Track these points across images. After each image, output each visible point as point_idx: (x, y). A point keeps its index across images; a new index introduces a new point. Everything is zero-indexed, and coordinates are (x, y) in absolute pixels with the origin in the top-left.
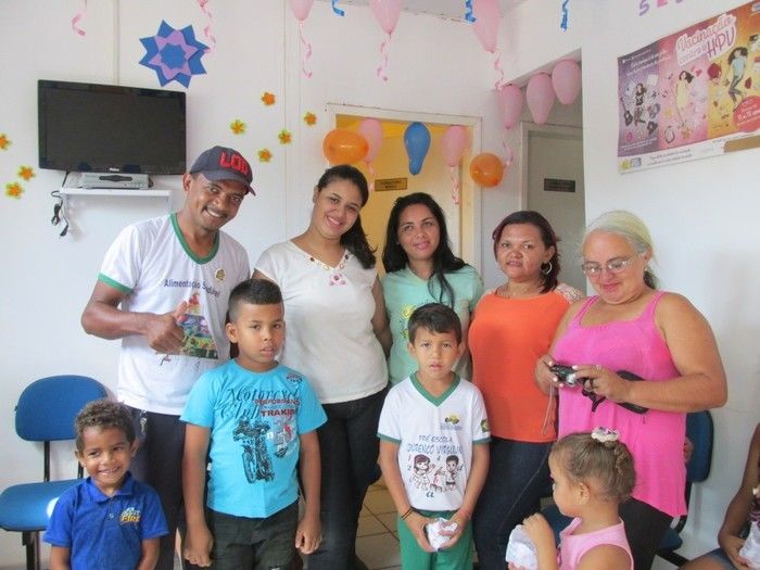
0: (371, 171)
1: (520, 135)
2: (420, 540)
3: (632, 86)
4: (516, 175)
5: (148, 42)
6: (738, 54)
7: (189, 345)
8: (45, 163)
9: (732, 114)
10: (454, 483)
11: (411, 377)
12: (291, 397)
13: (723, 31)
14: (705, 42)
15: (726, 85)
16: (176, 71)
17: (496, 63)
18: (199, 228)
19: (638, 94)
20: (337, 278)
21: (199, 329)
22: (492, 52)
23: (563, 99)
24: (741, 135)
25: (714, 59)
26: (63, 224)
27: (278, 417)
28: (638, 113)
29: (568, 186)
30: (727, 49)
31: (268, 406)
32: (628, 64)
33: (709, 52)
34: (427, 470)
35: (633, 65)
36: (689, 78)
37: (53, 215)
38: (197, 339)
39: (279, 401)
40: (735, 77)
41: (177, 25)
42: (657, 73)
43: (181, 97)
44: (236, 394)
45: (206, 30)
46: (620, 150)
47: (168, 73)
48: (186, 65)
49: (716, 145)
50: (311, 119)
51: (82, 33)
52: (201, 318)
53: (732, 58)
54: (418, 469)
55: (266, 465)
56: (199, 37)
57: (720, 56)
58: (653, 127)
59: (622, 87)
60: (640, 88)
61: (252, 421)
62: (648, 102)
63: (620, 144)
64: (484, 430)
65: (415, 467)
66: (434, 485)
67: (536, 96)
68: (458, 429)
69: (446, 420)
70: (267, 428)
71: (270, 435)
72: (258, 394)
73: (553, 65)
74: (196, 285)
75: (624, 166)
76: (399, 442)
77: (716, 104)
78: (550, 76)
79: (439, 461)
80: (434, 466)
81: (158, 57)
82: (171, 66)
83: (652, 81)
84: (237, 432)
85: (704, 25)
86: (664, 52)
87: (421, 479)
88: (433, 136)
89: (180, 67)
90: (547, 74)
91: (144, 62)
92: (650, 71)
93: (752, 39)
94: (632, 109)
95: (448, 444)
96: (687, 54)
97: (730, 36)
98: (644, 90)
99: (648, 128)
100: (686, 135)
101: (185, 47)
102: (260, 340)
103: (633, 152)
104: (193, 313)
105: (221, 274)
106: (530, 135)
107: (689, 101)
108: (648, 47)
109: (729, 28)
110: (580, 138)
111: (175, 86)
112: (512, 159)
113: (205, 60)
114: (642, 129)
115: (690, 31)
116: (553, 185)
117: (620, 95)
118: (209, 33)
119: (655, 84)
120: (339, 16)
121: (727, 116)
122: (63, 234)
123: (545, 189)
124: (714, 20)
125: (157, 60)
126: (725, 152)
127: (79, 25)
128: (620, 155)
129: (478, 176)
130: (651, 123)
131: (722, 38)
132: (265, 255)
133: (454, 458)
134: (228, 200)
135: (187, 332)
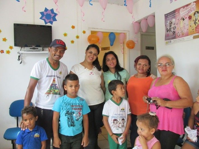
0: (100, 45)
1: (139, 35)
3: (168, 22)
4: (138, 45)
5: (42, 13)
6: (196, 13)
7: (53, 92)
8: (16, 45)
9: (195, 29)
12: (81, 105)
13: (192, 7)
14: (187, 10)
16: (49, 20)
17: (133, 16)
18: (54, 61)
19: (170, 24)
20: (91, 73)
21: (56, 87)
22: (131, 13)
23: (151, 25)
24: (197, 34)
25: (190, 14)
26: (21, 61)
27: (77, 110)
28: (170, 29)
29: (152, 48)
30: (193, 12)
31: (74, 107)
32: (167, 16)
33: (189, 12)
34: (117, 123)
35: (169, 16)
36: (183, 19)
37: (18, 58)
38: (55, 90)
39: (77, 106)
40: (196, 19)
41: (49, 8)
42: (175, 18)
43: (51, 27)
44: (66, 104)
45: (57, 10)
46: (165, 39)
47: (47, 21)
48: (52, 19)
49: (191, 37)
50: (84, 32)
51: (25, 11)
52: (56, 85)
53: (195, 14)
54: (114, 123)
55: (73, 123)
56: (55, 11)
57: (191, 13)
58: (174, 32)
59: (166, 22)
60: (170, 22)
61: (70, 111)
62: (173, 26)
64: (130, 112)
65: (113, 122)
67: (143, 25)
68: (124, 111)
69: (121, 109)
70: (74, 113)
71: (74, 115)
73: (148, 17)
74: (54, 76)
75: (167, 43)
76: (108, 116)
77: (191, 26)
78: (147, 19)
79: (120, 120)
84: (66, 114)
85: (187, 5)
86: (177, 13)
87: (115, 125)
88: (116, 36)
89: (50, 19)
90: (146, 19)
91: (41, 18)
92: (173, 18)
94: (168, 28)
95: (122, 116)
96: (183, 13)
97: (194, 8)
98: (171, 23)
100: (183, 34)
101: (51, 14)
102: (72, 90)
103: (169, 39)
104: (54, 83)
105: (61, 73)
106: (142, 35)
107: (183, 26)
108: (172, 12)
109: (194, 6)
110: (155, 36)
111: (49, 24)
112: (137, 41)
113: (56, 17)
114: (171, 33)
115: (184, 7)
116: (148, 48)
117: (165, 24)
118: (58, 10)
119: (174, 21)
120: (91, 5)
121: (194, 29)
122: (21, 63)
123: (146, 49)
124: (190, 4)
125: (44, 18)
126: (193, 39)
127: (24, 9)
128: (165, 40)
129: (128, 46)
130: (173, 31)
131: (192, 9)
132: (73, 67)
133: (123, 119)
134: (60, 52)
135: (52, 88)
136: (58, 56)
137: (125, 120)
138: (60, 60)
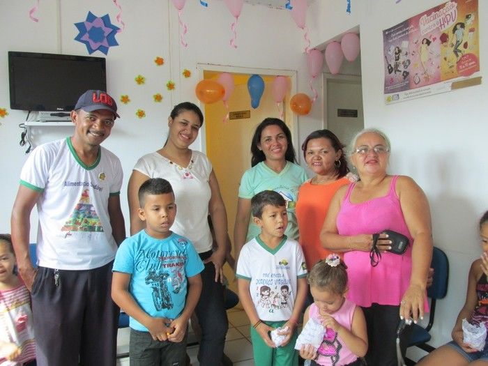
0: (227, 106)
1: (322, 81)
2: (266, 340)
3: (392, 48)
4: (320, 106)
5: (80, 26)
6: (458, 27)
7: (83, 224)
8: (14, 106)
9: (456, 65)
10: (286, 303)
11: (256, 238)
12: (182, 255)
13: (449, 13)
14: (438, 19)
15: (452, 46)
16: (99, 44)
17: (305, 36)
18: (86, 146)
19: (396, 54)
20: (187, 175)
22: (303, 28)
23: (349, 57)
24: (461, 78)
25: (443, 30)
26: (27, 146)
27: (174, 268)
28: (397, 66)
29: (352, 113)
30: (452, 24)
31: (167, 261)
32: (389, 34)
33: (441, 26)
34: (269, 295)
35: (393, 35)
36: (428, 43)
37: (21, 139)
38: (88, 219)
39: (174, 257)
40: (458, 42)
41: (99, 14)
42: (408, 40)
43: (103, 61)
44: (146, 254)
45: (118, 17)
46: (385, 89)
47: (93, 46)
48: (105, 40)
49: (446, 85)
50: (187, 74)
51: (36, 20)
52: (91, 206)
53: (455, 29)
54: (263, 295)
55: (167, 299)
56: (114, 22)
57: (448, 28)
58: (406, 74)
59: (386, 48)
60: (397, 49)
61: (157, 272)
62: (403, 58)
63: (386, 86)
64: (304, 269)
65: (261, 294)
66: (274, 305)
67: (331, 56)
68: (287, 268)
69: (280, 263)
70: (168, 275)
71: (169, 280)
72: (160, 253)
73: (341, 37)
74: (86, 184)
75: (389, 100)
76: (250, 279)
77: (445, 59)
78: (340, 43)
79: (276, 289)
80: (273, 293)
81: (87, 35)
82: (95, 41)
83: (405, 45)
84: (148, 279)
85: (437, 9)
86: (412, 26)
87: (265, 302)
88: (266, 83)
89: (101, 41)
90: (338, 42)
91: (78, 39)
92: (403, 39)
93: (468, 17)
94: (393, 64)
95: (282, 278)
96: (427, 27)
97: (454, 15)
98: (400, 51)
99: (403, 75)
100: (427, 79)
101: (104, 28)
102: (160, 217)
103: (393, 91)
104: (85, 203)
105: (102, 176)
106: (328, 81)
107: (428, 58)
108: (402, 24)
109: (452, 11)
110: (360, 83)
111: (98, 54)
112: (317, 97)
113: (117, 37)
114: (399, 76)
115: (428, 13)
116: (344, 113)
117: (384, 54)
118: (120, 19)
119: (407, 47)
120: (204, 7)
121: (453, 66)
122: (28, 152)
123: (339, 116)
124: (443, 5)
125: (86, 37)
126: (452, 89)
127: (34, 15)
128: (385, 93)
129: (295, 108)
130: (404, 72)
131: (448, 17)
132: (141, 161)
133: (285, 287)
134: (103, 124)
135: (81, 216)
136: (97, 132)
137: (290, 289)
138: (101, 145)
